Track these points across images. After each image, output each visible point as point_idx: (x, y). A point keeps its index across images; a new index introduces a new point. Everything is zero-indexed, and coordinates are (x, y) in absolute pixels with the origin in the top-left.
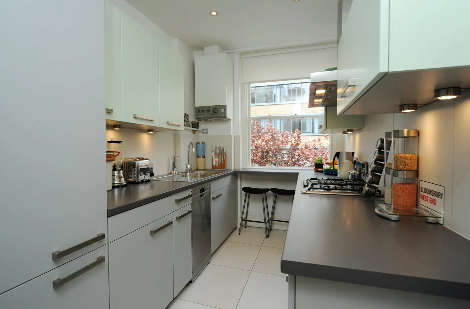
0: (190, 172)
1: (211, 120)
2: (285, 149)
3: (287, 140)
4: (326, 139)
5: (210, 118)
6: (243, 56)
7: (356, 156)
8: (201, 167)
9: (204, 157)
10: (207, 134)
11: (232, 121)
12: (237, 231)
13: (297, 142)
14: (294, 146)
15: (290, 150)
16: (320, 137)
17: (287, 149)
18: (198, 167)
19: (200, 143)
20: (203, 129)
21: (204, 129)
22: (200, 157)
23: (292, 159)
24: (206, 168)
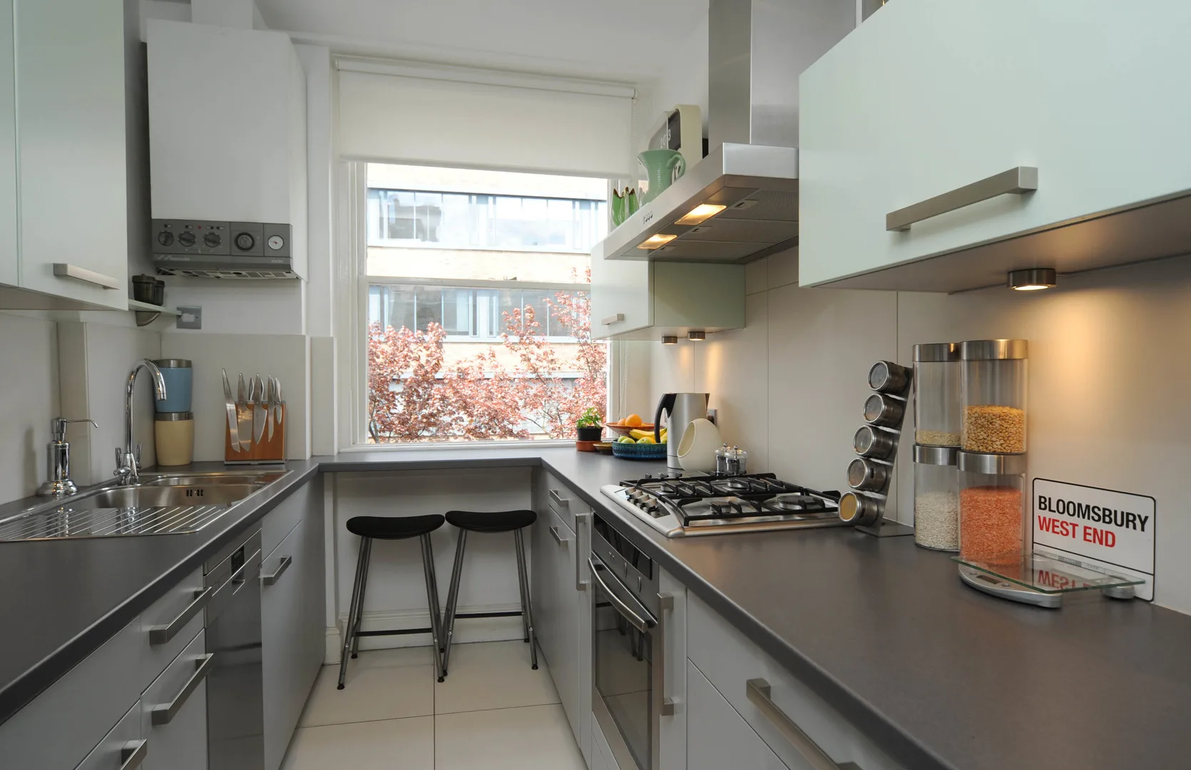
0: (133, 481)
1: (221, 275)
2: (398, 381)
3: (405, 352)
4: (511, 353)
5: (217, 266)
6: (341, 64)
7: (712, 406)
8: (173, 456)
9: (187, 415)
10: (199, 327)
11: (303, 283)
12: (331, 678)
13: (435, 361)
14: (427, 372)
15: (415, 382)
16: (495, 348)
17: (406, 380)
18: (159, 457)
19: (169, 361)
20: (178, 309)
21: (184, 310)
22: (171, 420)
23: (421, 409)
24: (195, 460)
